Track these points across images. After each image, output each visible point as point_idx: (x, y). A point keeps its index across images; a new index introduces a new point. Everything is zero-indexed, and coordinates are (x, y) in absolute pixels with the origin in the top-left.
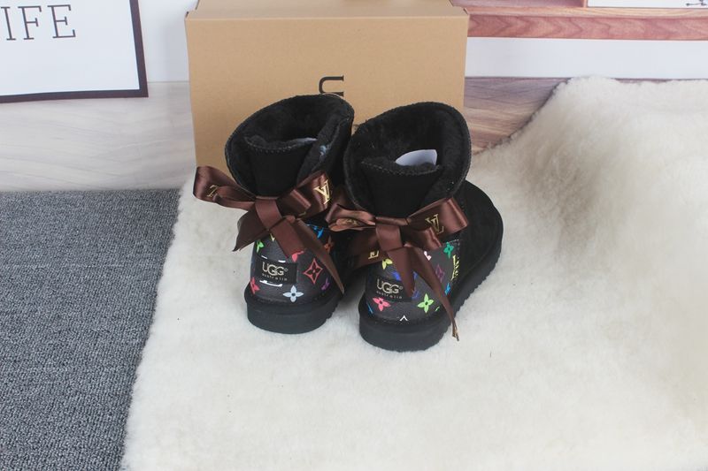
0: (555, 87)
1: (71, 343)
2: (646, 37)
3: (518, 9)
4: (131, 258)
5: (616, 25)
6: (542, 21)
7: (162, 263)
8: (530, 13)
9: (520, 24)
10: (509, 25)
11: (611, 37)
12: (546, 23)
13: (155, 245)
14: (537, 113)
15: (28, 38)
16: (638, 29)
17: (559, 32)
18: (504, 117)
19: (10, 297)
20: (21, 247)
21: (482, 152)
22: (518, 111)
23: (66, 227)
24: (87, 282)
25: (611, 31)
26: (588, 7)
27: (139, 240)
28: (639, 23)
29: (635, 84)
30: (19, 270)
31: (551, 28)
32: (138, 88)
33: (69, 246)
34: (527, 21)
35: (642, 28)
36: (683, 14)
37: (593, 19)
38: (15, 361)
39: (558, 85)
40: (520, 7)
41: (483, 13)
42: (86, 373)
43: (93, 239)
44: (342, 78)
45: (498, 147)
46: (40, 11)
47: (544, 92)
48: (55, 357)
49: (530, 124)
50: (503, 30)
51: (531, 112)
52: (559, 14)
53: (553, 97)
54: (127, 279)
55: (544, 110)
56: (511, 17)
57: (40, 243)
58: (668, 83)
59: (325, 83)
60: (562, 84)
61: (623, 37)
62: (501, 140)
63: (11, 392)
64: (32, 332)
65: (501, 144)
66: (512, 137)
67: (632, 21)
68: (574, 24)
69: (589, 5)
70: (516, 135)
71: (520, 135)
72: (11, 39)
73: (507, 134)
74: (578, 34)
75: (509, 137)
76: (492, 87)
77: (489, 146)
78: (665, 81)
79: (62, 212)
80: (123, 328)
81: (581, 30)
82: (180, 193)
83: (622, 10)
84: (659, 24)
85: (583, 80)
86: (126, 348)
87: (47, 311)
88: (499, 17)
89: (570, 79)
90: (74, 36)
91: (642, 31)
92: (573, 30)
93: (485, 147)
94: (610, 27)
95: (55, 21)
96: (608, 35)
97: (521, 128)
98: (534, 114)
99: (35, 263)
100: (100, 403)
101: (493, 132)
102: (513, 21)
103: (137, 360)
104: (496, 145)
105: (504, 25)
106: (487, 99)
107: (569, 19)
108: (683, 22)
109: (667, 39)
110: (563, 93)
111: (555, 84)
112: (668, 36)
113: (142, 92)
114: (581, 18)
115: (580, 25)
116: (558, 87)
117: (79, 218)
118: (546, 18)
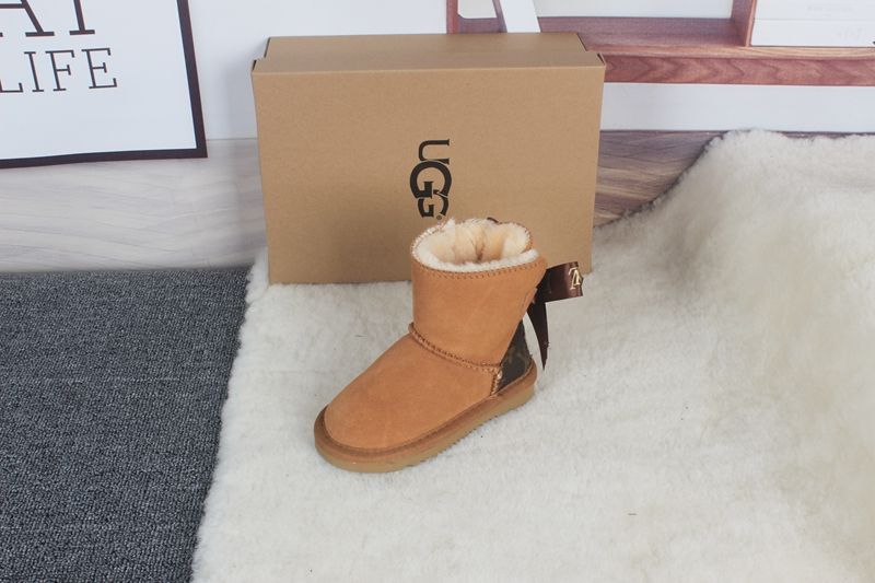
0: (708, 142)
1: (116, 489)
2: (822, 82)
3: (663, 49)
4: (188, 368)
5: (785, 69)
6: (694, 63)
7: (227, 376)
8: (679, 53)
9: (667, 67)
10: (653, 68)
11: (780, 82)
12: (698, 66)
13: (217, 350)
14: (685, 174)
15: (59, 89)
16: (813, 72)
17: (715, 76)
18: (643, 178)
19: (42, 424)
20: (54, 353)
21: (618, 220)
22: (661, 171)
23: (108, 324)
24: (135, 402)
25: (779, 74)
26: (751, 46)
27: (198, 342)
28: (813, 65)
29: (807, 140)
30: (51, 385)
31: (705, 72)
32: (195, 147)
33: (113, 352)
34: (676, 63)
35: (818, 71)
36: (869, 55)
37: (757, 61)
38: (48, 515)
39: (711, 139)
40: (667, 46)
41: (621, 53)
42: (135, 533)
43: (141, 341)
44: (447, 142)
45: (637, 214)
46: (73, 56)
47: (695, 148)
48: (96, 509)
49: (677, 189)
50: (645, 74)
51: (677, 172)
52: (716, 54)
53: (706, 155)
54: (183, 397)
55: (694, 172)
56: (656, 58)
57: (77, 348)
58: (848, 137)
59: (426, 148)
60: (717, 140)
61: (793, 82)
62: (641, 206)
63: (43, 559)
64: (67, 473)
65: (640, 211)
66: (655, 203)
67: (806, 63)
68: (734, 67)
69: (753, 43)
70: (659, 200)
71: (663, 201)
72: (38, 90)
73: (648, 198)
74: (739, 78)
75: (651, 202)
76: (630, 142)
77: (626, 214)
78: (844, 135)
79: (104, 303)
80: (179, 468)
81: (743, 74)
82: (247, 277)
83: (795, 50)
84: (839, 67)
85: (743, 136)
86: (183, 497)
87: (86, 444)
88: (641, 58)
89: (726, 132)
90: (115, 85)
91: (818, 75)
92: (732, 73)
93: (621, 214)
94: (778, 70)
95: (92, 68)
96: (775, 79)
97: (666, 192)
98: (681, 174)
99: (71, 376)
100: (152, 575)
101: (631, 195)
102: (658, 63)
103: (197, 515)
104: (634, 212)
105: (647, 68)
106: (625, 157)
107: (728, 61)
108: (868, 64)
109: (848, 84)
110: (718, 151)
111: (708, 138)
112: (850, 81)
113: (200, 151)
114: (743, 60)
115: (741, 68)
116: (711, 143)
117: (124, 313)
118: (700, 60)
